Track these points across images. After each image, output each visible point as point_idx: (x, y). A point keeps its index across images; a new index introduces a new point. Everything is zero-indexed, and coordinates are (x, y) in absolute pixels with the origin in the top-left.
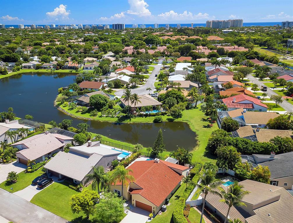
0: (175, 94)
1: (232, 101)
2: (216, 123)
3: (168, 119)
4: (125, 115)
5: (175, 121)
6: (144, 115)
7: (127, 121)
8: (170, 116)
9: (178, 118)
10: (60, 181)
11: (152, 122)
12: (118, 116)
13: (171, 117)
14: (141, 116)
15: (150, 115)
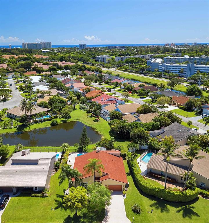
0: (58, 99)
1: (101, 100)
2: (100, 117)
3: (62, 121)
4: (21, 124)
5: (68, 121)
6: (39, 121)
7: (27, 129)
8: (61, 118)
9: (69, 119)
10: (17, 195)
11: (49, 126)
12: (16, 126)
13: (63, 119)
14: (37, 122)
15: (45, 120)
